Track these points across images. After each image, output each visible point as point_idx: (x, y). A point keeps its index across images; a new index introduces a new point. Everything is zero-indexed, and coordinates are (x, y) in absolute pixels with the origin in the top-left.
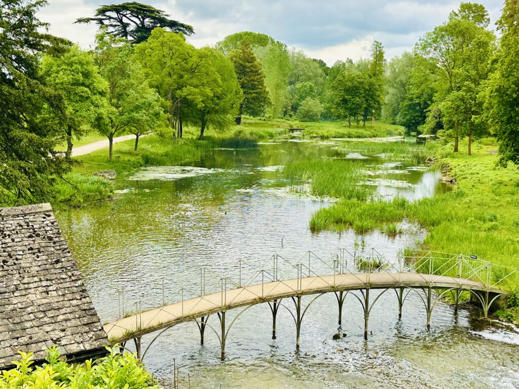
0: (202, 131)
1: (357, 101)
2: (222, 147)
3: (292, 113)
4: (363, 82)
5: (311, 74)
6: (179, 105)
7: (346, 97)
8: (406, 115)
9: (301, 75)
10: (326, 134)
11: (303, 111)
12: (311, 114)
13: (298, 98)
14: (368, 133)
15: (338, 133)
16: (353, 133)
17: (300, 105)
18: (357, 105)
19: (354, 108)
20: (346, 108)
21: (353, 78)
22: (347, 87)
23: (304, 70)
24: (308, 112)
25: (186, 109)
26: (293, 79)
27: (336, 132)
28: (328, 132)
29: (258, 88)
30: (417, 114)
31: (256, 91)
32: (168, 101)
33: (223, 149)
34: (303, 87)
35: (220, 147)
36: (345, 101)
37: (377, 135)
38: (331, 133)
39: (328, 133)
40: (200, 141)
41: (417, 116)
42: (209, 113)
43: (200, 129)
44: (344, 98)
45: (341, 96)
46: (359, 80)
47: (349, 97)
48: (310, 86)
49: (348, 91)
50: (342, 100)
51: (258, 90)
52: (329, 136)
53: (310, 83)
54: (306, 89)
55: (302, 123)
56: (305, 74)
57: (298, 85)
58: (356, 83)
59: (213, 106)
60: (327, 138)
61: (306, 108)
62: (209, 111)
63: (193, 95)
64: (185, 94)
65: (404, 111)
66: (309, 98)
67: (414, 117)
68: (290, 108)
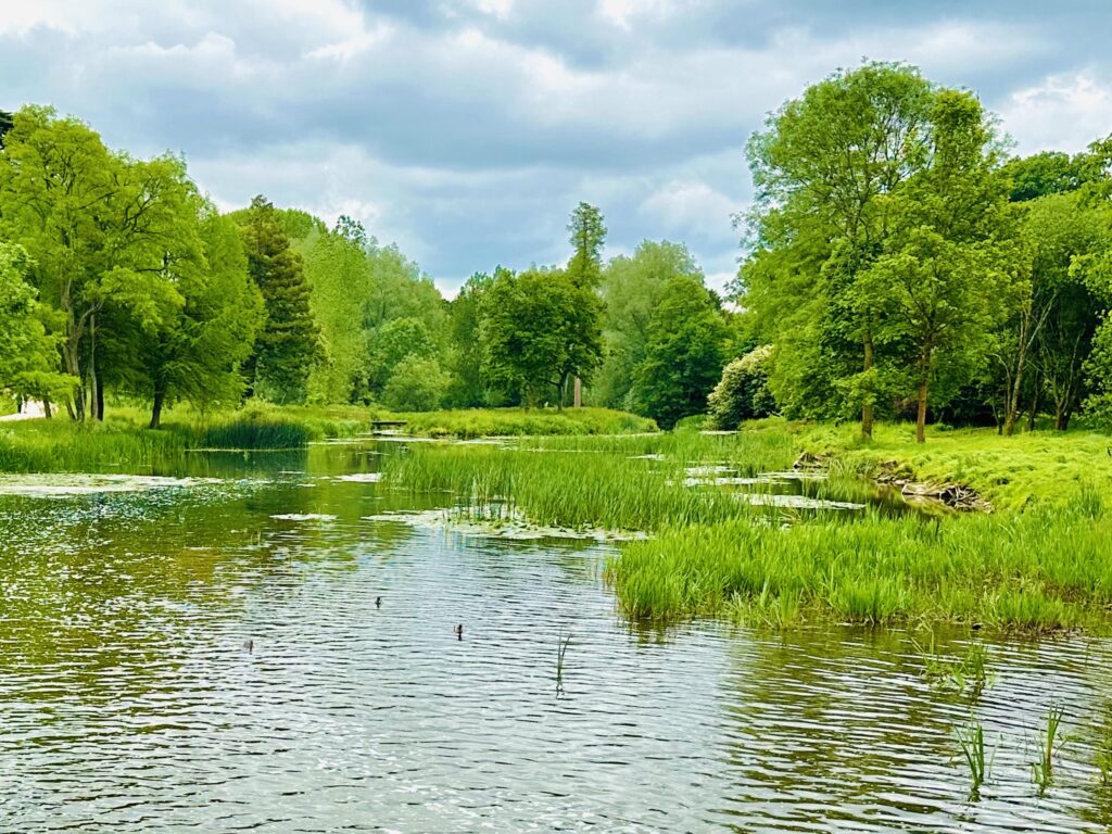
0: (156, 411)
1: (546, 344)
2: (210, 446)
3: (370, 396)
4: (560, 297)
5: (415, 300)
6: (93, 330)
7: (517, 333)
8: (647, 393)
9: (392, 305)
10: (469, 428)
11: (398, 387)
12: (418, 392)
13: (386, 356)
14: (578, 423)
15: (502, 424)
16: (537, 423)
17: (393, 374)
18: (545, 354)
19: (539, 361)
20: (518, 365)
21: (537, 286)
22: (521, 308)
23: (399, 293)
24: (411, 388)
25: (114, 341)
26: (373, 314)
27: (495, 422)
28: (473, 422)
29: (295, 319)
30: (675, 390)
31: (290, 324)
32: (59, 312)
33: (210, 450)
34: (397, 330)
35: (204, 446)
36: (515, 346)
37: (598, 428)
38: (484, 425)
39: (476, 425)
40: (150, 431)
41: (676, 395)
42: (173, 356)
43: (151, 404)
44: (512, 337)
45: (506, 332)
46: (551, 290)
47: (527, 334)
48: (416, 327)
49: (522, 318)
50: (509, 343)
51: (295, 323)
52: (478, 431)
53: (415, 321)
54: (404, 334)
55: (397, 414)
56: (401, 301)
57: (387, 327)
58: (543, 297)
59: (185, 337)
60: (473, 435)
61: (406, 381)
62: (173, 351)
63: (129, 292)
64: (108, 289)
65: (644, 383)
66: (412, 357)
67: (669, 398)
68: (365, 381)
